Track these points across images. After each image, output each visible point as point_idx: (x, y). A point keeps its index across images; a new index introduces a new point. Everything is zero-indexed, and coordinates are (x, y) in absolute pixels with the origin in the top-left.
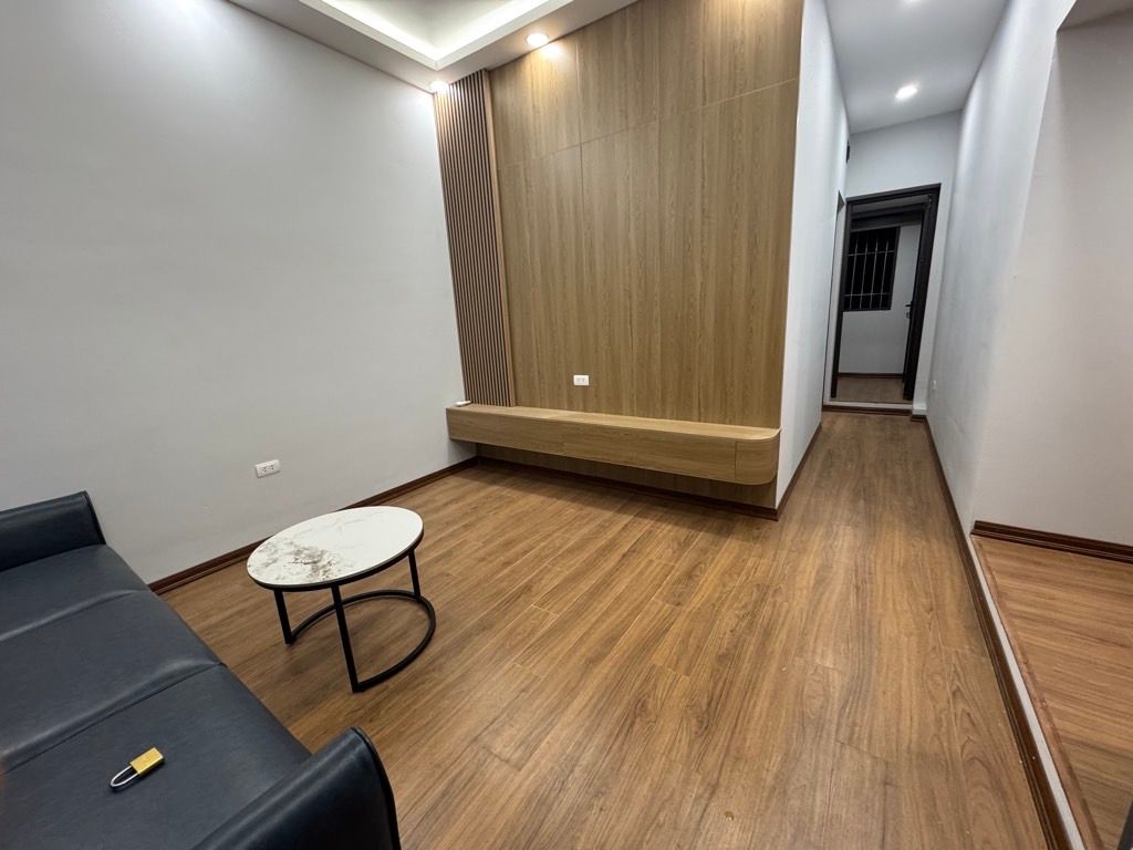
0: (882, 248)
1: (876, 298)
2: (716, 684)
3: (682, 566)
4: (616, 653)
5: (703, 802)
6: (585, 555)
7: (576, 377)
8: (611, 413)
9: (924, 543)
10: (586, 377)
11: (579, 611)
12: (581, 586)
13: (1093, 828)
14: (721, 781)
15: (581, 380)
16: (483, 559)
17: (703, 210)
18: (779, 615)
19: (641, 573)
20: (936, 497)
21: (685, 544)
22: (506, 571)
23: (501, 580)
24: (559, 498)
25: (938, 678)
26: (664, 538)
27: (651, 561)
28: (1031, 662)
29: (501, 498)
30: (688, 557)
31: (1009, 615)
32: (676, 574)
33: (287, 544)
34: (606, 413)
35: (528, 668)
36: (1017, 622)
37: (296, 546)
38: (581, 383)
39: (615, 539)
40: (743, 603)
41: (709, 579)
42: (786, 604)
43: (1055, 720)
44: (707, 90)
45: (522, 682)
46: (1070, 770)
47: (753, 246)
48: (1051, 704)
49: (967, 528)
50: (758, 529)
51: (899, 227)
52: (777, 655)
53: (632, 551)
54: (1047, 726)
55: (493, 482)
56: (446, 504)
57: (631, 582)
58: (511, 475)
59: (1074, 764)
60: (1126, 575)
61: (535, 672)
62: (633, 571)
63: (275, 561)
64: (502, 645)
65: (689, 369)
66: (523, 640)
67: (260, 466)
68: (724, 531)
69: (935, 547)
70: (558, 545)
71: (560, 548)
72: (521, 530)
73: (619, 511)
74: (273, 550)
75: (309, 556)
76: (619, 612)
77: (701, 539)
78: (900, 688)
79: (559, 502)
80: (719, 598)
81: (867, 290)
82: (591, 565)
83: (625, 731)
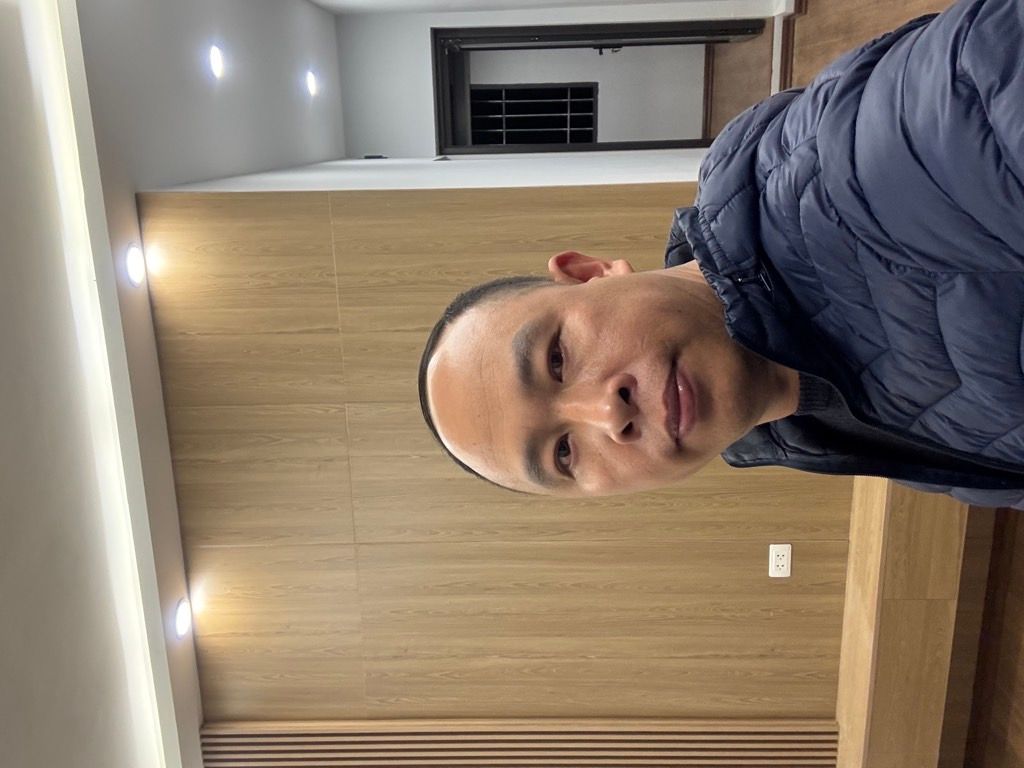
0: (497, 109)
1: (575, 107)
7: (773, 573)
8: (850, 498)
10: (774, 549)
15: (779, 561)
34: (849, 509)
38: (786, 561)
51: (471, 86)
81: (562, 122)
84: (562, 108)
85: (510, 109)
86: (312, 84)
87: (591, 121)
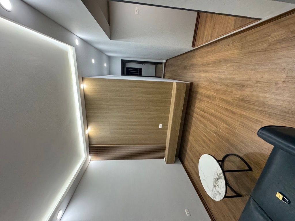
0: (129, 70)
2: (234, 86)
3: (206, 99)
4: (230, 108)
5: (260, 83)
6: (205, 121)
7: (160, 127)
9: (196, 56)
10: (160, 125)
11: (221, 119)
12: (214, 120)
13: (249, 23)
14: (255, 80)
15: (160, 126)
16: (209, 147)
17: (128, 97)
18: (216, 78)
19: (209, 107)
20: (186, 55)
21: (201, 100)
22: (212, 140)
23: (214, 140)
24: (190, 132)
25: (226, 49)
26: (199, 105)
27: (206, 106)
28: (220, 35)
29: (190, 147)
30: (204, 98)
31: (211, 40)
32: (208, 100)
33: (213, 192)
34: (168, 120)
35: (237, 127)
36: (212, 38)
37: (213, 188)
39: (200, 116)
40: (214, 85)
41: (209, 93)
42: (213, 77)
43: (231, 30)
44: (106, 96)
45: (241, 127)
46: (240, 27)
47: (136, 87)
48: (228, 31)
49: (193, 48)
50: (195, 86)
51: (126, 67)
52: (225, 76)
53: (203, 111)
54: (232, 31)
55: (186, 151)
56: (193, 162)
57: (211, 109)
58: (183, 147)
59: (238, 27)
60: (201, 25)
61: (238, 125)
62: (209, 109)
63: (218, 192)
64: (232, 135)
65: (160, 100)
66: (230, 130)
67: (187, 215)
68: (197, 92)
69: (197, 54)
70: (203, 129)
71: (204, 128)
72: (200, 139)
73: (193, 116)
74: (215, 195)
75: (216, 182)
76: (219, 110)
77: (199, 97)
78: (228, 54)
79: (191, 132)
80: (213, 90)
81: (138, 73)
82: (208, 120)
83: (249, 102)
84: (138, 71)
85: (131, 70)
86: (105, 65)
87: (141, 73)
